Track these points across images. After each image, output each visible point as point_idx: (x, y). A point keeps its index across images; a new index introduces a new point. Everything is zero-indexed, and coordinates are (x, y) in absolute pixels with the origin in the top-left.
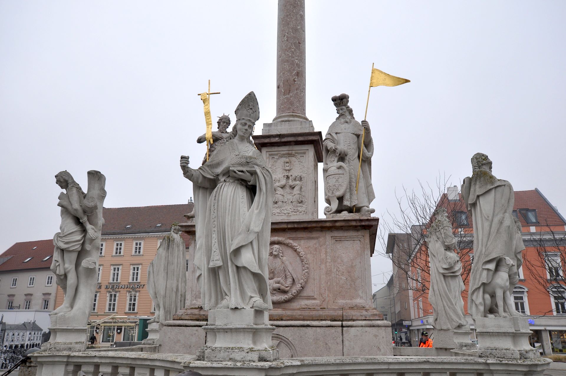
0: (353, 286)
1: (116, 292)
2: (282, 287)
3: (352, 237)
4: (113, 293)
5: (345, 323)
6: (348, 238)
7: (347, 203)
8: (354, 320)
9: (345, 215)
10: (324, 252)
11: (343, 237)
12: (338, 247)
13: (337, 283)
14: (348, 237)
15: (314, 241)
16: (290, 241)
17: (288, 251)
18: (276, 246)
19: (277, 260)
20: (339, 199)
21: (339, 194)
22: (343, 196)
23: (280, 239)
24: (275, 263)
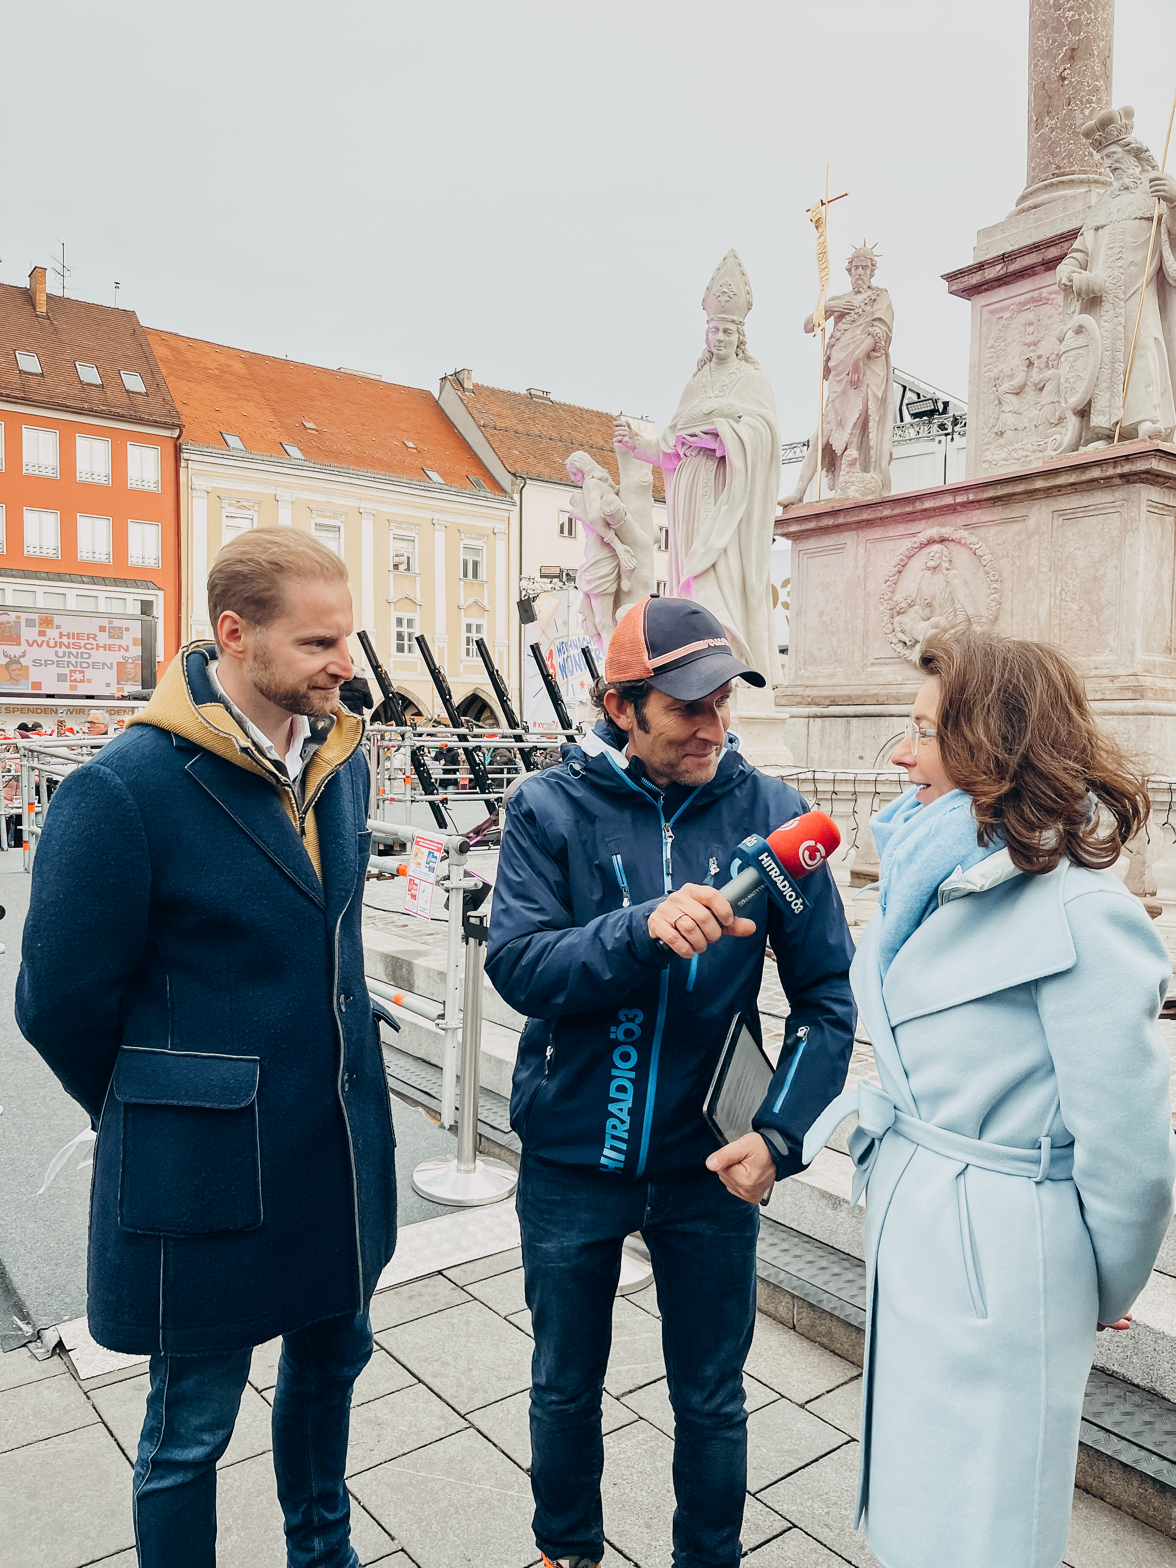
0: (1096, 624)
3: (1101, 506)
6: (1091, 510)
7: (1098, 420)
9: (1097, 450)
10: (1036, 551)
11: (1079, 510)
12: (1069, 535)
13: (1061, 620)
14: (1091, 507)
15: (1016, 527)
16: (963, 534)
17: (961, 555)
18: (937, 547)
19: (939, 578)
20: (1084, 413)
21: (1075, 400)
22: (1089, 404)
23: (946, 531)
24: (934, 586)
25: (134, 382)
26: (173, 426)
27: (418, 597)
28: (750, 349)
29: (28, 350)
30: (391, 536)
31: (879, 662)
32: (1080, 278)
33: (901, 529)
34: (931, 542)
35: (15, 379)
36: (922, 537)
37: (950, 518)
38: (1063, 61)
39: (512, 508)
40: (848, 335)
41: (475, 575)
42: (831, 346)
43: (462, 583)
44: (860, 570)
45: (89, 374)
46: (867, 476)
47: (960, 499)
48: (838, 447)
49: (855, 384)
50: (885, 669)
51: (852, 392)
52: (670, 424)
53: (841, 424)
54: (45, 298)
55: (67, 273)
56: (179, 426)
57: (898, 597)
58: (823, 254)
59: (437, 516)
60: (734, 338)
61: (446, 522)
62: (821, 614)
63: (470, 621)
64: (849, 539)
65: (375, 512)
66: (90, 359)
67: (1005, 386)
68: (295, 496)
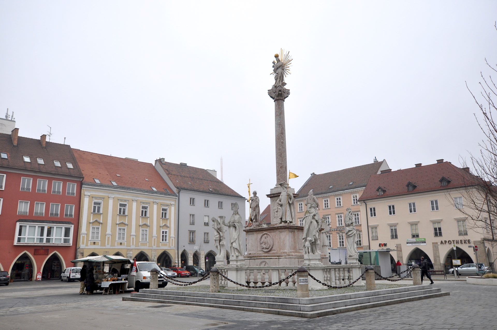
0: (284, 246)
1: (330, 234)
2: (267, 247)
4: (328, 235)
5: (279, 257)
7: (283, 220)
8: (282, 256)
9: (283, 224)
10: (277, 236)
12: (281, 234)
15: (275, 233)
16: (269, 233)
17: (269, 236)
18: (265, 235)
19: (266, 239)
20: (281, 219)
21: (280, 217)
22: (282, 218)
23: (266, 233)
24: (266, 240)
25: (70, 166)
26: (81, 178)
27: (148, 224)
28: (239, 213)
29: (40, 158)
30: (141, 207)
31: (259, 251)
32: (280, 203)
33: (261, 232)
34: (265, 234)
35: (37, 166)
36: (263, 233)
37: (267, 231)
38: (280, 168)
39: (176, 197)
40: (253, 203)
41: (165, 217)
42: (251, 204)
43: (161, 219)
44: (256, 237)
45: (58, 164)
46: (257, 223)
47: (268, 229)
48: (253, 219)
49: (255, 210)
50: (260, 252)
51: (254, 211)
52: (229, 221)
53: (253, 216)
54: (45, 143)
55: (51, 135)
56: (82, 178)
57: (261, 242)
58: (249, 192)
59: (155, 200)
60: (237, 212)
61: (157, 202)
62: (251, 243)
63: (163, 230)
64: (255, 233)
65: (137, 200)
66: (58, 160)
67: (275, 211)
68: (114, 196)
